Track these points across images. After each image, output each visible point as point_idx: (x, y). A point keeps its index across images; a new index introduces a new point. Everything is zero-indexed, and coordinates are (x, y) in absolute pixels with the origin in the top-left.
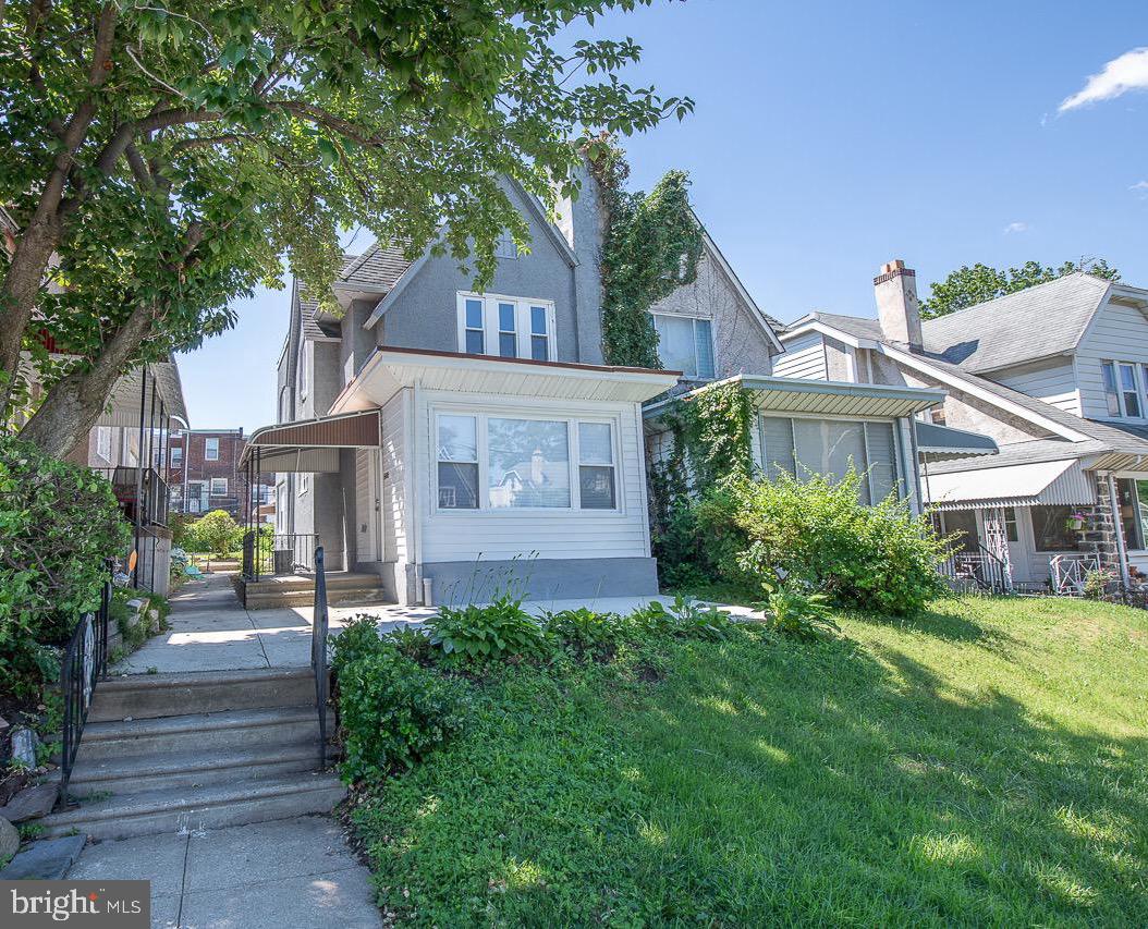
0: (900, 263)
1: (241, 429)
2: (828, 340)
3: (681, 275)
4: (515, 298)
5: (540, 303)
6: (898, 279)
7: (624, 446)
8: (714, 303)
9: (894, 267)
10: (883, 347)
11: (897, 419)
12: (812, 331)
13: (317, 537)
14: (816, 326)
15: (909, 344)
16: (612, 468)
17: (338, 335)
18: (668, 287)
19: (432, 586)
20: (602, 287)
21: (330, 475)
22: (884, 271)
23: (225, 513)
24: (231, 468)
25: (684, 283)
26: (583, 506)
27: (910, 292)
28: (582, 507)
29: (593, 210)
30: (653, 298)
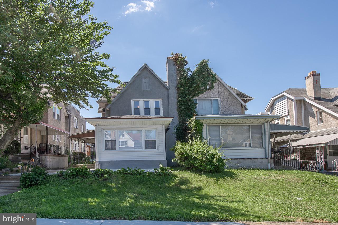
0: (314, 72)
2: (288, 98)
3: (208, 88)
4: (149, 100)
5: (157, 100)
6: (312, 77)
8: (220, 94)
10: (306, 99)
11: (264, 123)
12: (283, 96)
14: (284, 94)
15: (314, 97)
16: (156, 140)
17: (105, 112)
18: (202, 92)
19: (101, 165)
20: (178, 94)
22: (309, 74)
25: (208, 90)
27: (317, 81)
28: (146, 149)
29: (175, 74)
30: (197, 95)
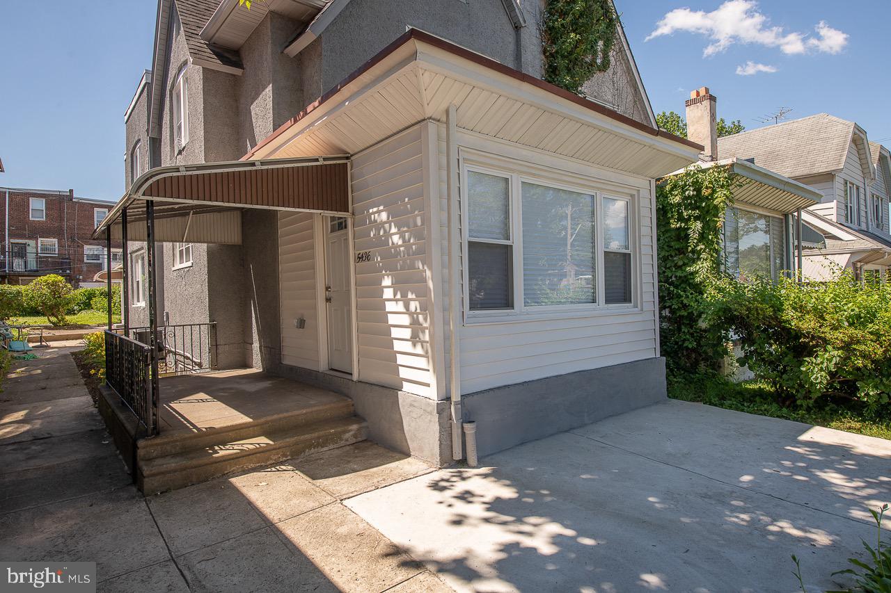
0: (707, 90)
1: (71, 191)
3: (599, 62)
6: (706, 103)
7: (642, 229)
8: (620, 95)
9: (702, 93)
11: (786, 216)
13: (213, 327)
16: (629, 255)
17: (238, 64)
20: (543, 57)
21: (230, 248)
22: (693, 95)
23: (60, 278)
24: (61, 229)
25: (601, 70)
26: (608, 301)
27: (713, 114)
28: (606, 303)
